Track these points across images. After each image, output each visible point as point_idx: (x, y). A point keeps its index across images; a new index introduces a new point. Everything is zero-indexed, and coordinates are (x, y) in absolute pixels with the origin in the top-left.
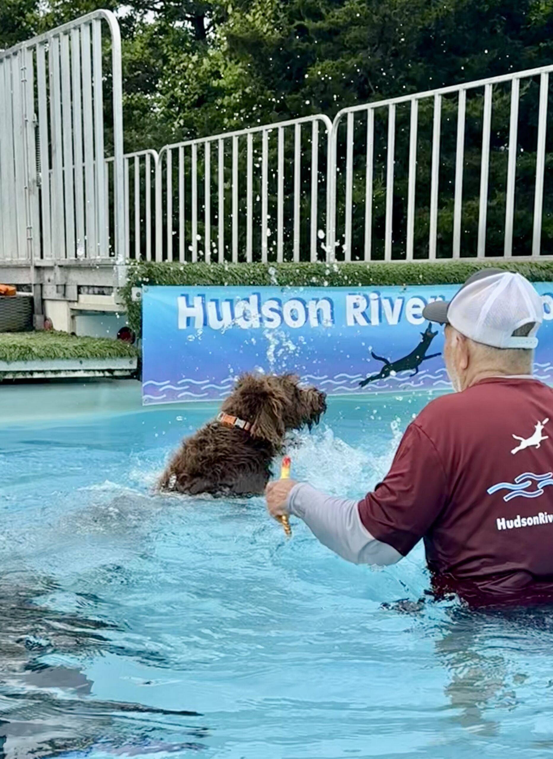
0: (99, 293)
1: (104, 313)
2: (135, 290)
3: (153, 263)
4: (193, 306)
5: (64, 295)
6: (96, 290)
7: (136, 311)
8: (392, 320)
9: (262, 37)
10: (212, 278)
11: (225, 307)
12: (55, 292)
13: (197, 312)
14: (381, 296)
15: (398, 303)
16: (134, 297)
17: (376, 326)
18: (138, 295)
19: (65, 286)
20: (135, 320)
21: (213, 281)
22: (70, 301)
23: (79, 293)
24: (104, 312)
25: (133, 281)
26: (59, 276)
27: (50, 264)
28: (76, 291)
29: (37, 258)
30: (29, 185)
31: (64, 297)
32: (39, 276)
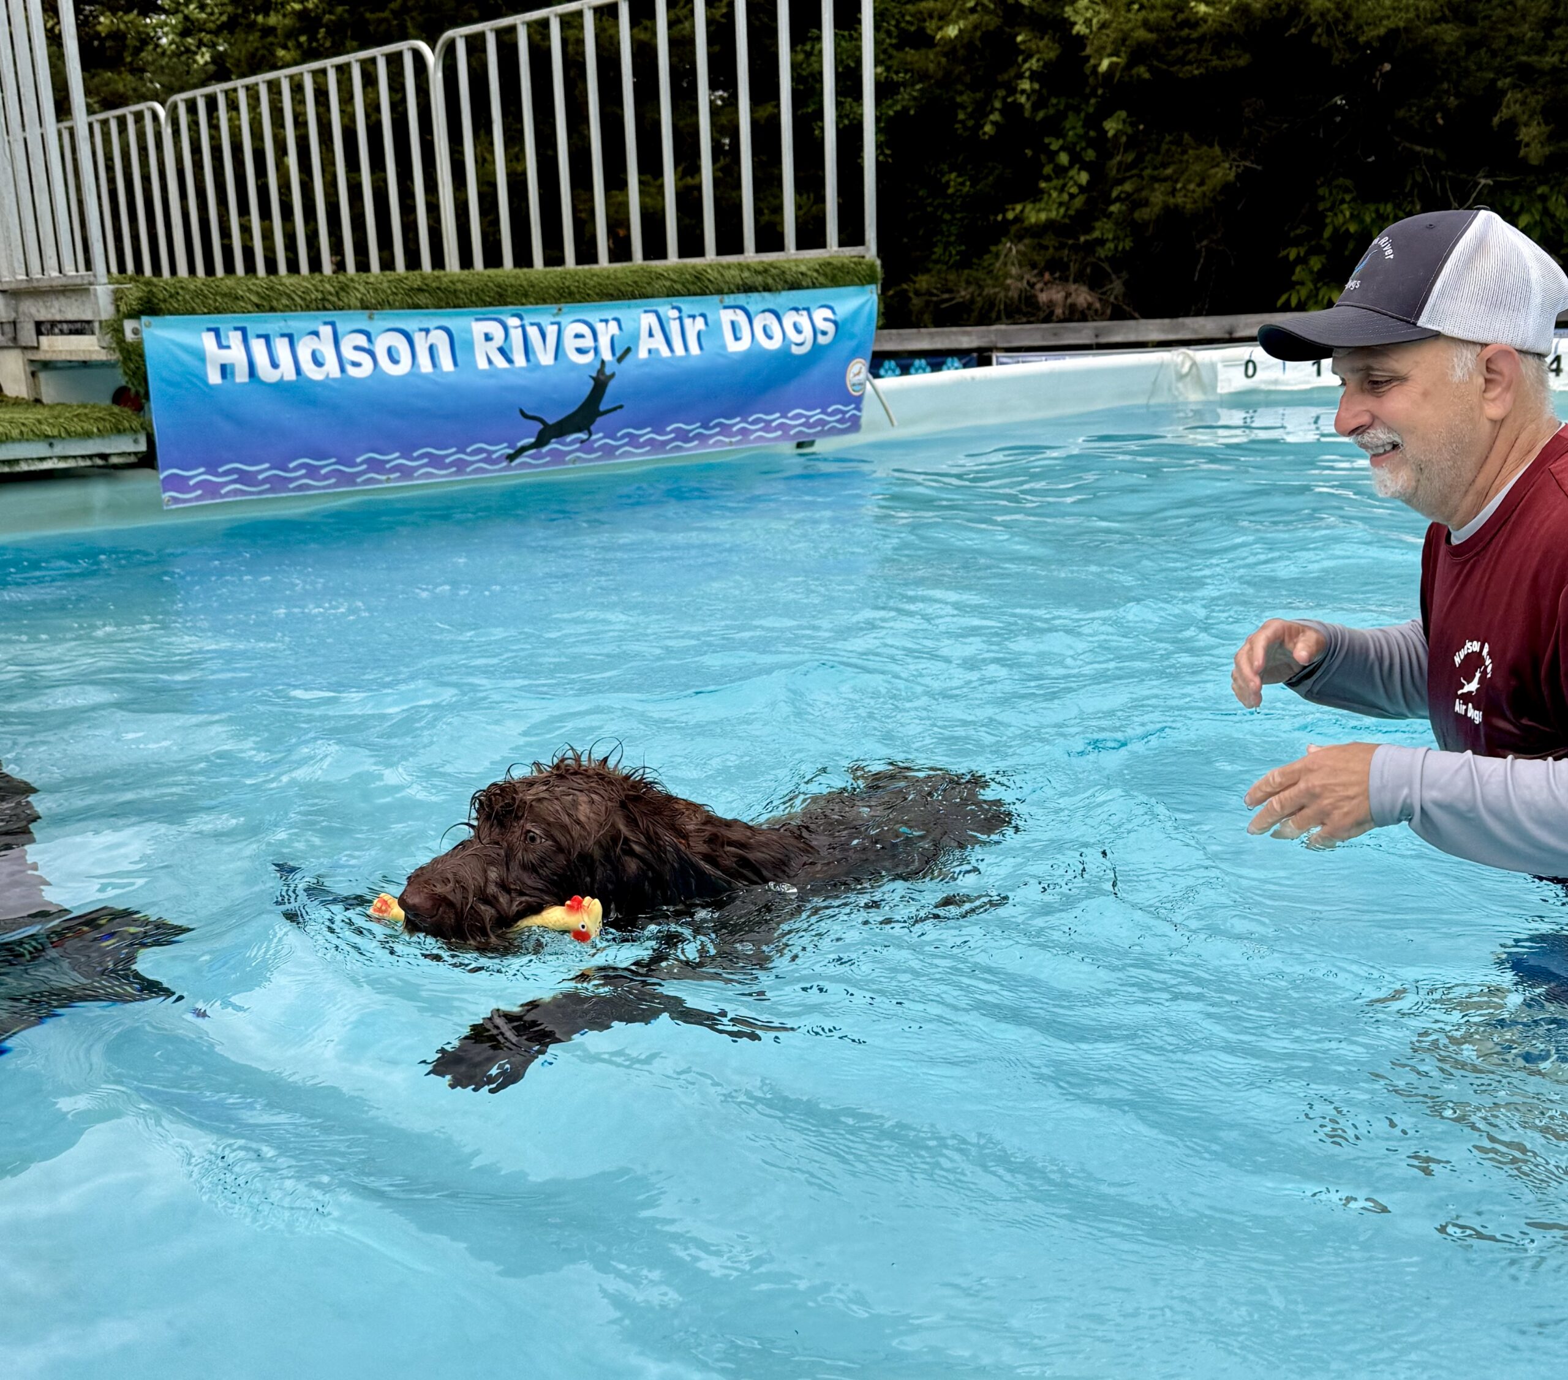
0: (71, 332)
1: (85, 364)
2: (129, 325)
3: (155, 280)
4: (228, 347)
5: (15, 339)
6: (65, 327)
7: (134, 357)
8: (546, 358)
10: (255, 299)
11: (282, 347)
13: (236, 354)
14: (526, 322)
15: (551, 331)
16: (129, 336)
17: (521, 368)
18: (136, 332)
19: (14, 323)
20: (134, 373)
21: (257, 306)
22: (25, 348)
23: (39, 333)
24: (85, 362)
25: (124, 309)
26: (3, 308)
28: (33, 331)
31: (16, 342)
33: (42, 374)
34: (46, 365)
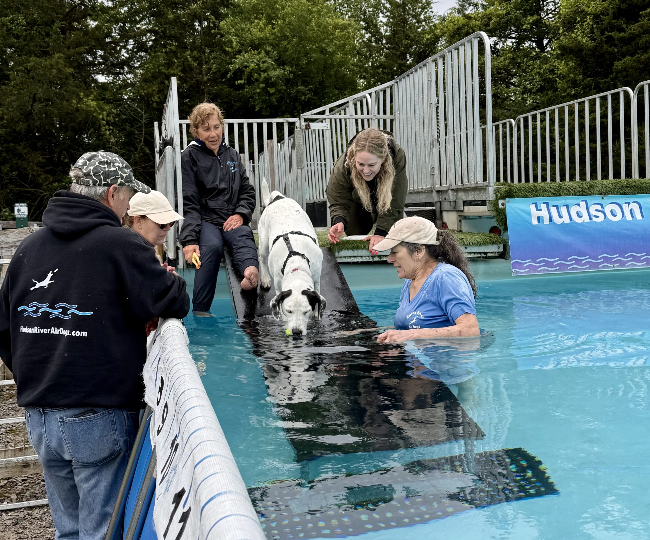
0: (477, 205)
2: (500, 202)
3: (512, 184)
4: (540, 210)
5: (455, 207)
6: (475, 203)
7: (502, 214)
9: (582, 45)
10: (553, 191)
11: (564, 210)
12: (449, 206)
13: (544, 213)
16: (500, 206)
18: (503, 204)
19: (455, 202)
20: (501, 221)
21: (554, 194)
22: (458, 211)
24: (480, 216)
25: (499, 196)
26: (451, 196)
27: (446, 189)
28: (462, 205)
29: (437, 186)
30: (433, 142)
31: (455, 209)
32: (439, 197)
33: (463, 221)
34: (465, 218)
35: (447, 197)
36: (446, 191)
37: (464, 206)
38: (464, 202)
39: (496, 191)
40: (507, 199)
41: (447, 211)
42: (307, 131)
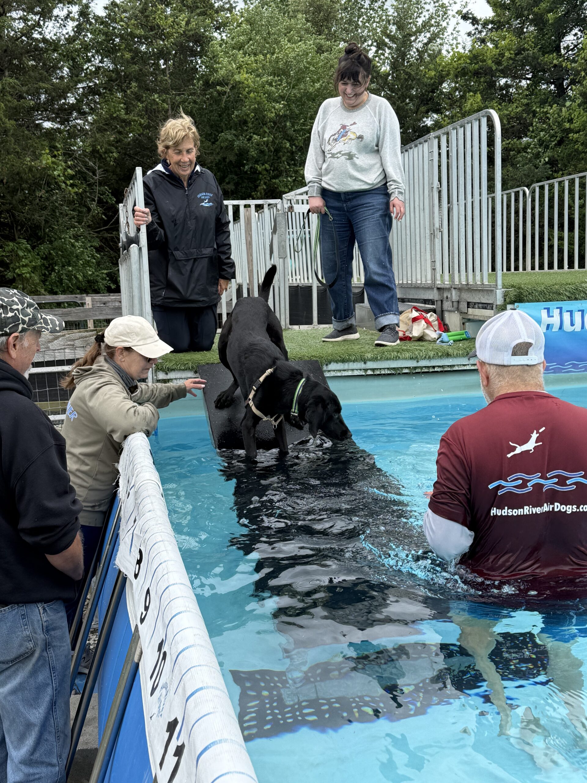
0: (483, 308)
4: (553, 316)
6: (480, 305)
10: (567, 294)
11: (578, 316)
12: (451, 306)
13: (555, 320)
19: (458, 302)
21: (569, 297)
22: (462, 312)
25: (508, 300)
26: (454, 295)
27: (448, 286)
28: (466, 306)
29: (438, 282)
30: (434, 231)
31: (458, 309)
32: (440, 294)
33: (467, 324)
34: (469, 320)
35: (449, 296)
36: (449, 289)
37: (468, 307)
38: (468, 303)
39: (505, 296)
40: (516, 304)
41: (449, 311)
42: (289, 213)
